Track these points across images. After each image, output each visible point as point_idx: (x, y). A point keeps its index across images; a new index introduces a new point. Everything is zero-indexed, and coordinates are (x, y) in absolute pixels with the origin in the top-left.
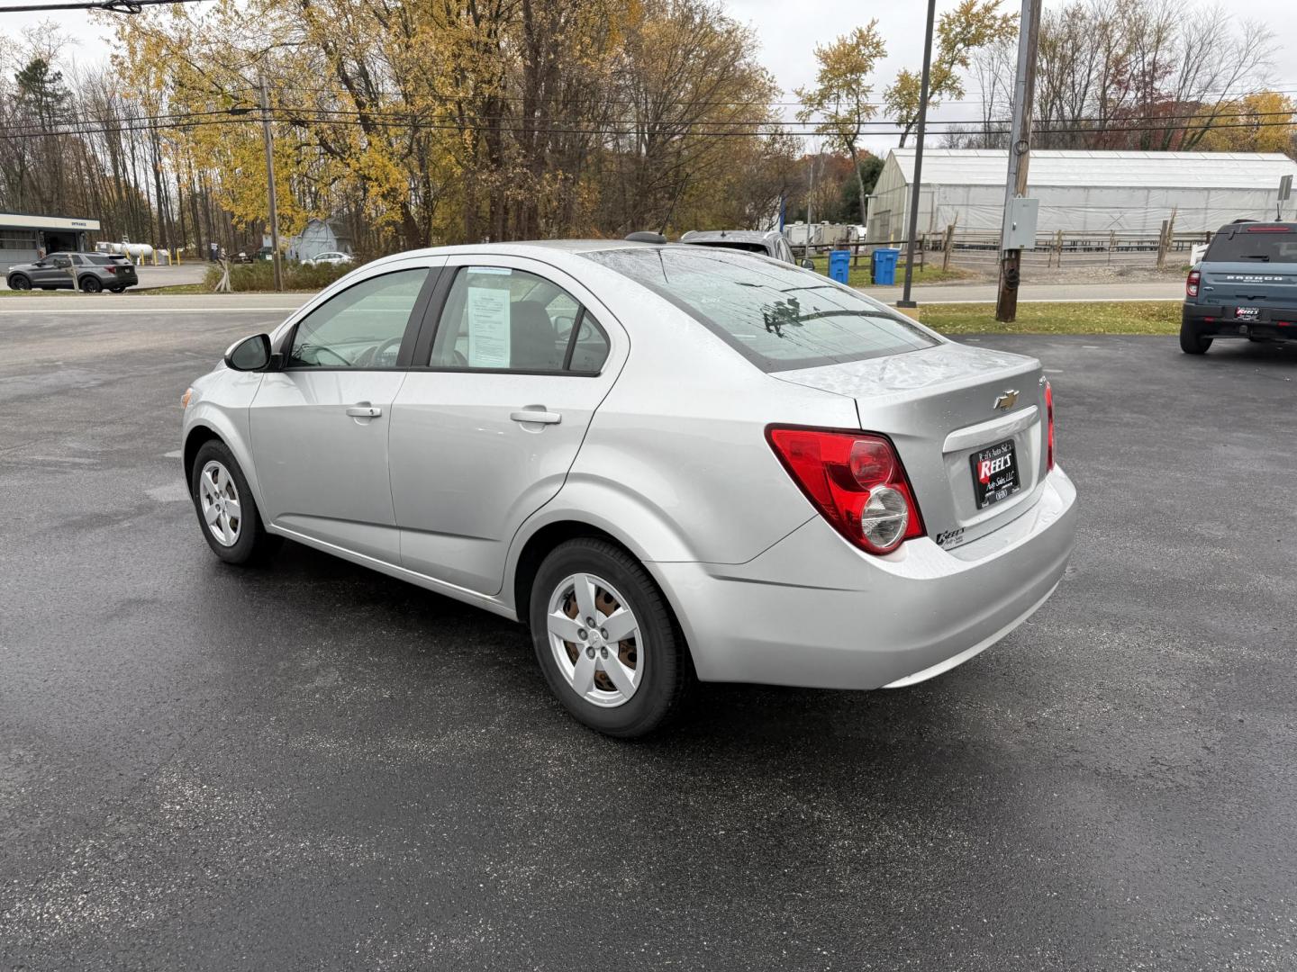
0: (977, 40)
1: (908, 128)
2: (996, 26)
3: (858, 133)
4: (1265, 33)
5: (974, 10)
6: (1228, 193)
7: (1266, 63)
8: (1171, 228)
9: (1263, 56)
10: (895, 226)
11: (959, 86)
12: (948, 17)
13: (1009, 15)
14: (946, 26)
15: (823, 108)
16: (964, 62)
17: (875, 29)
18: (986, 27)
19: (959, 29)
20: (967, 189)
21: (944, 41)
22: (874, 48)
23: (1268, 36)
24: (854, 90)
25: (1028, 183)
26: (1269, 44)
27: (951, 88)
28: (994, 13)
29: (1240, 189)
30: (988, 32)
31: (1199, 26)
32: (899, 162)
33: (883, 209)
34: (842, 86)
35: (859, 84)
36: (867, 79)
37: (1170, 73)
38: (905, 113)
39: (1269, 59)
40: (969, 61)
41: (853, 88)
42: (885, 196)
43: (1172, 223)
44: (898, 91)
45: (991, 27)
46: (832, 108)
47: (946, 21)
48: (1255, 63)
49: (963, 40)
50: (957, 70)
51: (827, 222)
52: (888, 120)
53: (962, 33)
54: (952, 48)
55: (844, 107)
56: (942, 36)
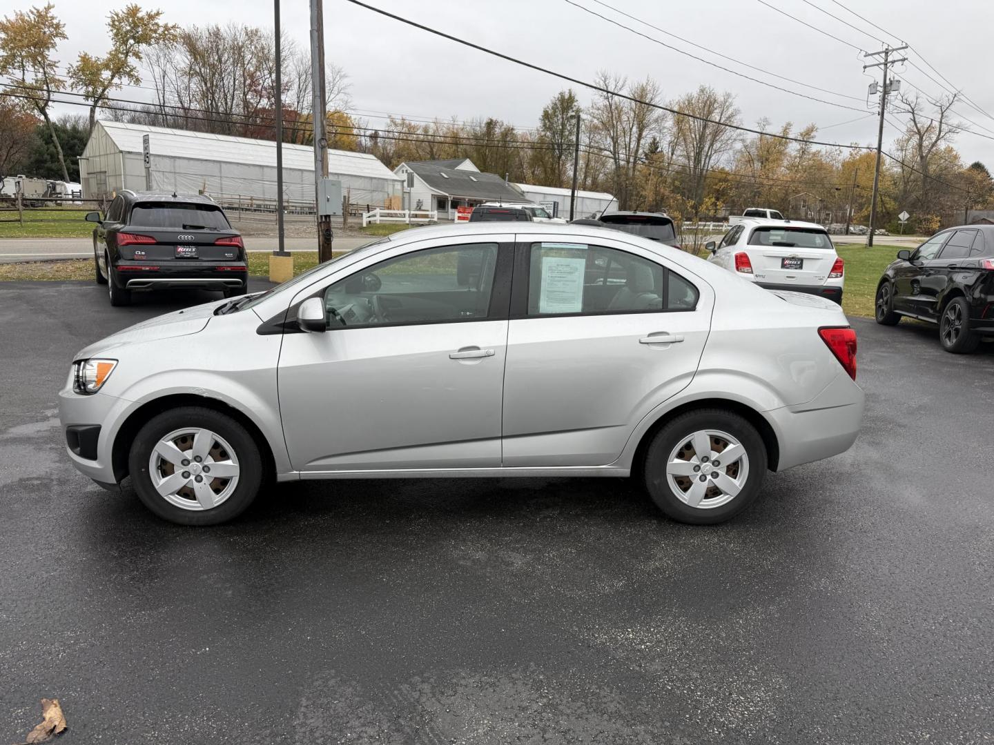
0: (145, 39)
1: (96, 102)
2: (160, 31)
3: (48, 100)
4: (342, 74)
5: (140, 15)
6: (350, 178)
7: (345, 93)
8: (348, 201)
9: (344, 88)
10: (114, 185)
11: (136, 74)
12: (117, 15)
13: (170, 25)
14: (117, 23)
15: (7, 73)
16: (137, 55)
17: (52, 12)
18: (151, 30)
19: (128, 28)
20: (172, 160)
21: (116, 35)
22: (55, 29)
23: (345, 76)
24: (40, 62)
25: (329, 171)
26: (346, 81)
27: (130, 75)
28: (156, 21)
29: (355, 176)
30: (154, 35)
31: (304, 61)
32: (109, 133)
33: (99, 170)
34: (27, 57)
35: (44, 57)
36: (52, 55)
37: (288, 90)
38: (90, 89)
39: (346, 91)
40: (141, 55)
41: (38, 59)
42: (98, 159)
43: (349, 197)
44: (82, 70)
45: (155, 31)
46: (18, 74)
47: (116, 19)
48: (339, 92)
49: (134, 38)
50: (132, 60)
51: (24, 176)
52: (75, 91)
53: (130, 31)
54: (125, 42)
55: (31, 76)
56: (115, 31)
